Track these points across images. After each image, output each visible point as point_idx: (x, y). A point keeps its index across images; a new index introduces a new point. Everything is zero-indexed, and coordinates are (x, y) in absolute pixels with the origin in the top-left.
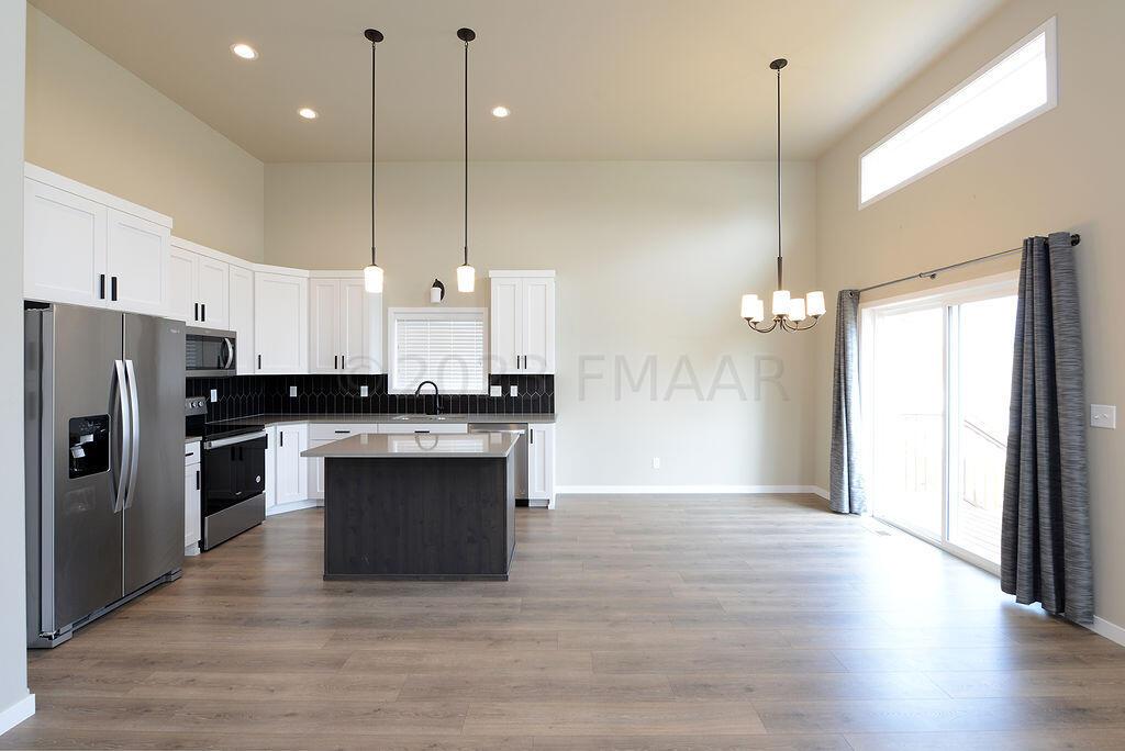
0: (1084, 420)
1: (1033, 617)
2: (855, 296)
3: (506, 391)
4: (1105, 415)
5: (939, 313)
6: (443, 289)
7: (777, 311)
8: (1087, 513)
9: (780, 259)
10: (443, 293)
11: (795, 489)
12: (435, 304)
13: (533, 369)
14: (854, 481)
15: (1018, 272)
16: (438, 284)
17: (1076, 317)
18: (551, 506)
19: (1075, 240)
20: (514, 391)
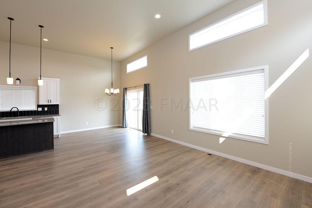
0: (149, 108)
1: (146, 135)
2: (126, 89)
3: (43, 109)
4: (151, 107)
5: (137, 93)
6: (20, 80)
7: (111, 92)
8: (150, 120)
9: (112, 83)
10: (20, 82)
11: (117, 125)
12: (17, 85)
13: (53, 103)
14: (126, 122)
15: (143, 88)
16: (18, 79)
17: (149, 95)
18: (60, 136)
19: (149, 85)
20: (46, 109)
